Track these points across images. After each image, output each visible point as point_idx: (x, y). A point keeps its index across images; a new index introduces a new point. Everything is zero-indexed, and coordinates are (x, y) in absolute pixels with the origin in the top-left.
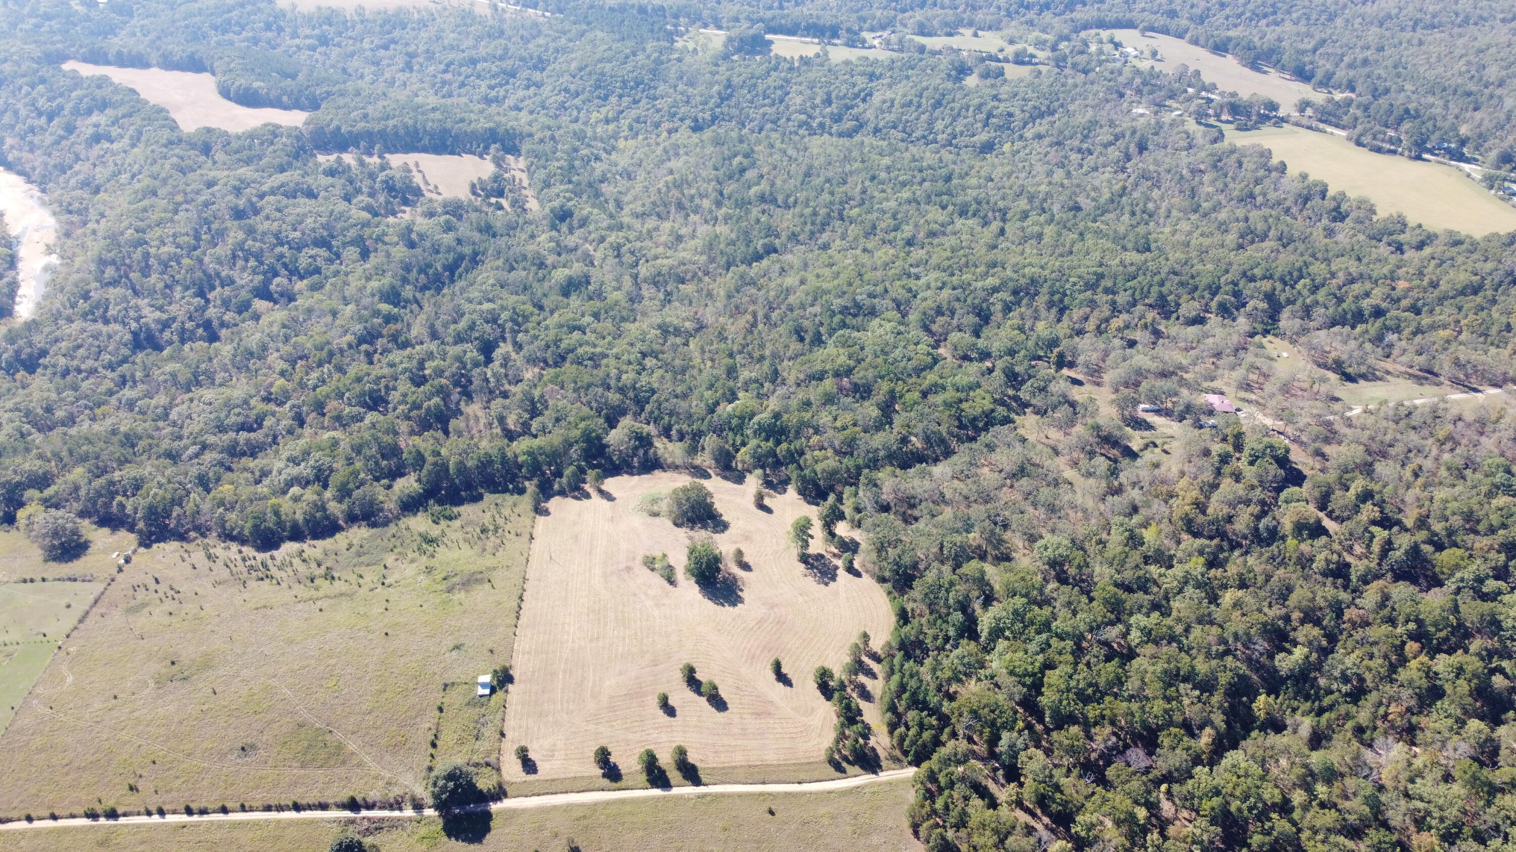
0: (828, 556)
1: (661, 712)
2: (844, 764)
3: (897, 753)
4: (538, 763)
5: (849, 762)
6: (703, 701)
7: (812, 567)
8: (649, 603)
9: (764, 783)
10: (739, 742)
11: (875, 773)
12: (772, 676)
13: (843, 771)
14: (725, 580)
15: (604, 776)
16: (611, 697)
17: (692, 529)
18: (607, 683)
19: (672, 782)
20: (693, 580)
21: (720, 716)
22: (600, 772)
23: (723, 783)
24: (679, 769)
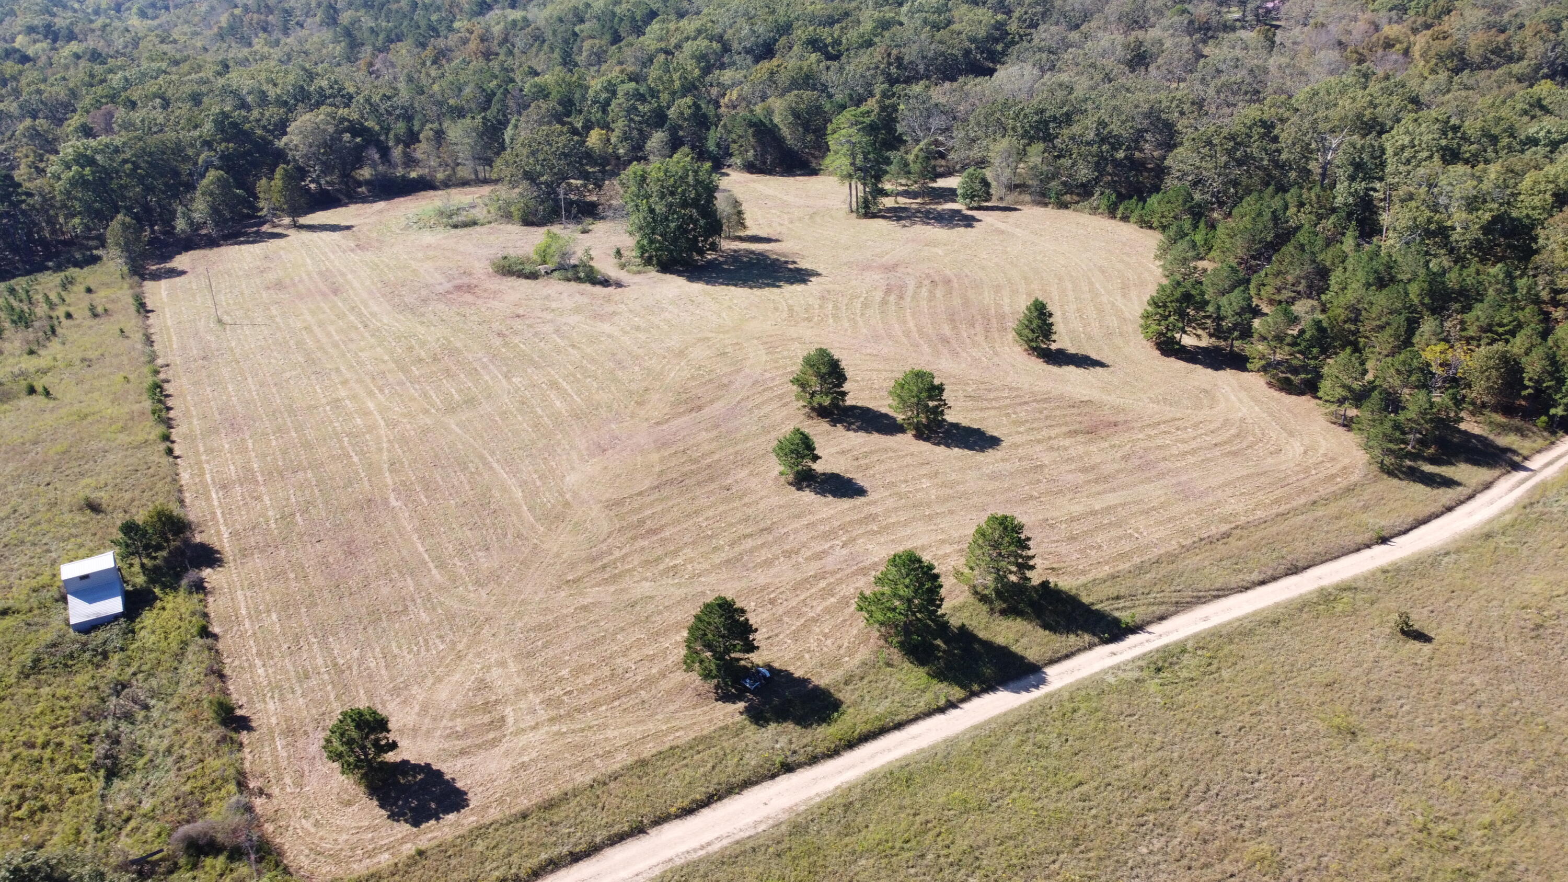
0: (913, 206)
1: (808, 496)
2: (1428, 468)
3: (1499, 418)
4: (449, 769)
5: (1433, 461)
6: (906, 440)
7: (899, 219)
8: (573, 319)
9: (1295, 570)
10: (1112, 499)
11: (1517, 467)
12: (1038, 365)
13: (1449, 483)
14: (735, 257)
15: (758, 716)
16: (613, 505)
17: (579, 223)
18: (572, 479)
19: (1032, 655)
20: (653, 274)
21: (988, 459)
22: (733, 712)
23: (1181, 606)
24: (1012, 611)
